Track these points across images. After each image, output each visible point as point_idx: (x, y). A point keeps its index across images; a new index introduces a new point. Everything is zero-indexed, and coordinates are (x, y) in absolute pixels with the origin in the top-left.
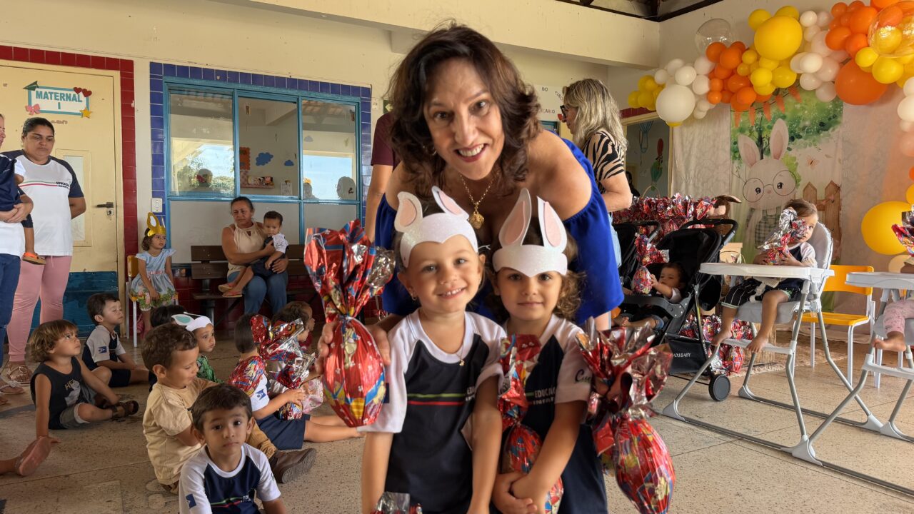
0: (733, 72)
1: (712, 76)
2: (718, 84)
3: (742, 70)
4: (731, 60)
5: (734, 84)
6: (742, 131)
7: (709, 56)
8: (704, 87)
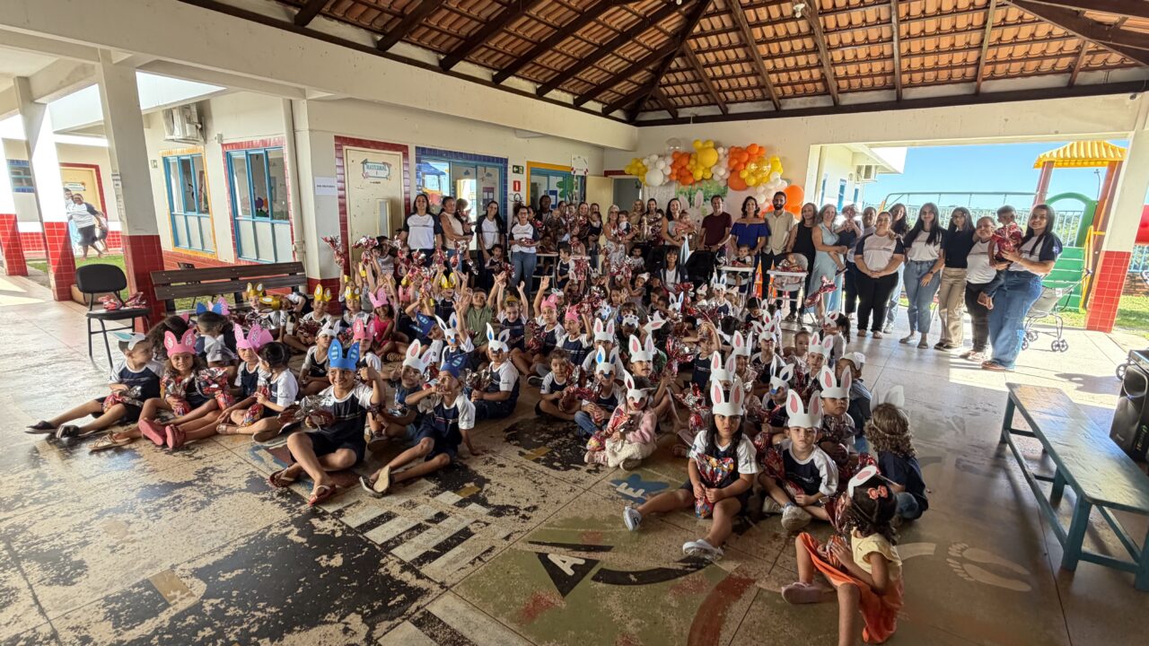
0: (683, 167)
1: (672, 166)
2: (675, 171)
3: (688, 167)
4: (684, 162)
5: (683, 173)
6: (681, 193)
7: (673, 156)
8: (669, 171)
